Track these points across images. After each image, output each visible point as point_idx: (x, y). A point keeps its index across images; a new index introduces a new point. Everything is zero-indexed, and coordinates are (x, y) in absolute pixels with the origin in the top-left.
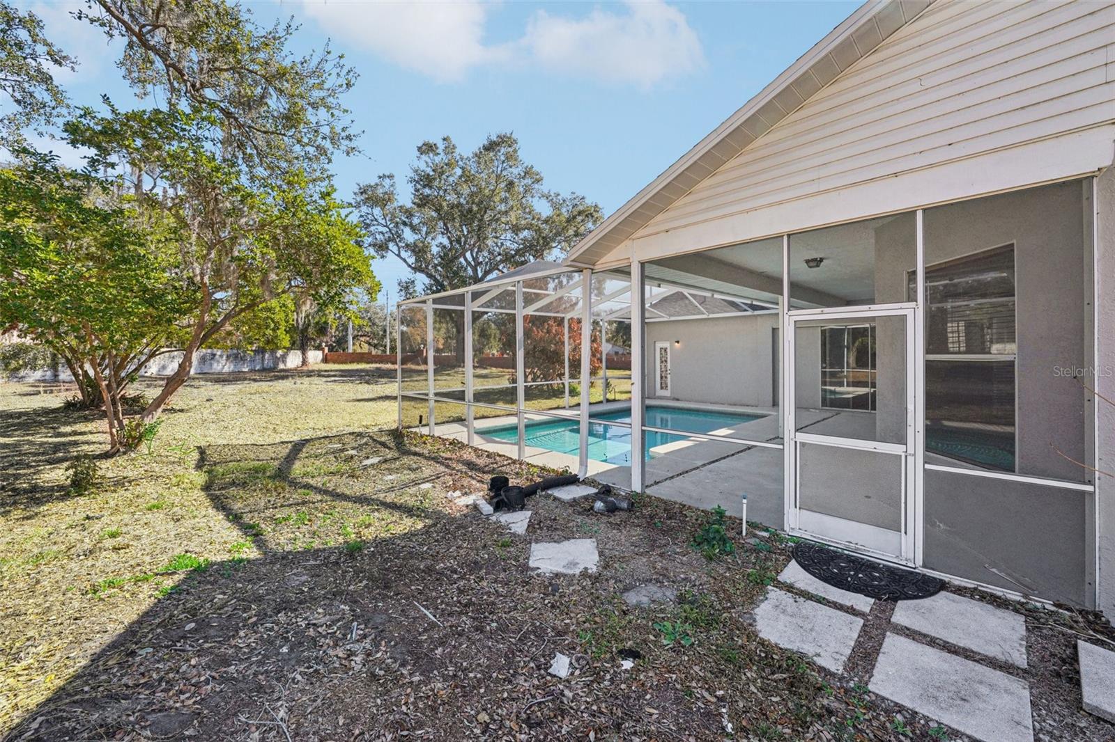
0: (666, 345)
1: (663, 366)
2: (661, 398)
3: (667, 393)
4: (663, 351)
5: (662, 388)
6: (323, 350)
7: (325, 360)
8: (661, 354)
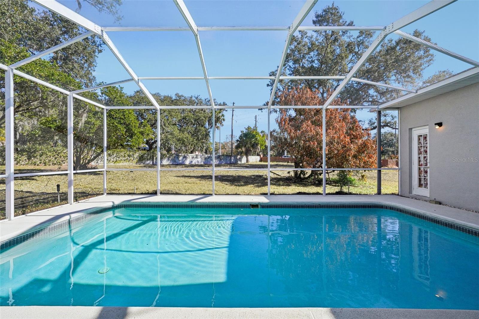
0: (425, 131)
1: (422, 159)
2: (417, 198)
3: (424, 192)
4: (422, 139)
5: (420, 185)
6: (260, 156)
7: (261, 161)
8: (419, 143)
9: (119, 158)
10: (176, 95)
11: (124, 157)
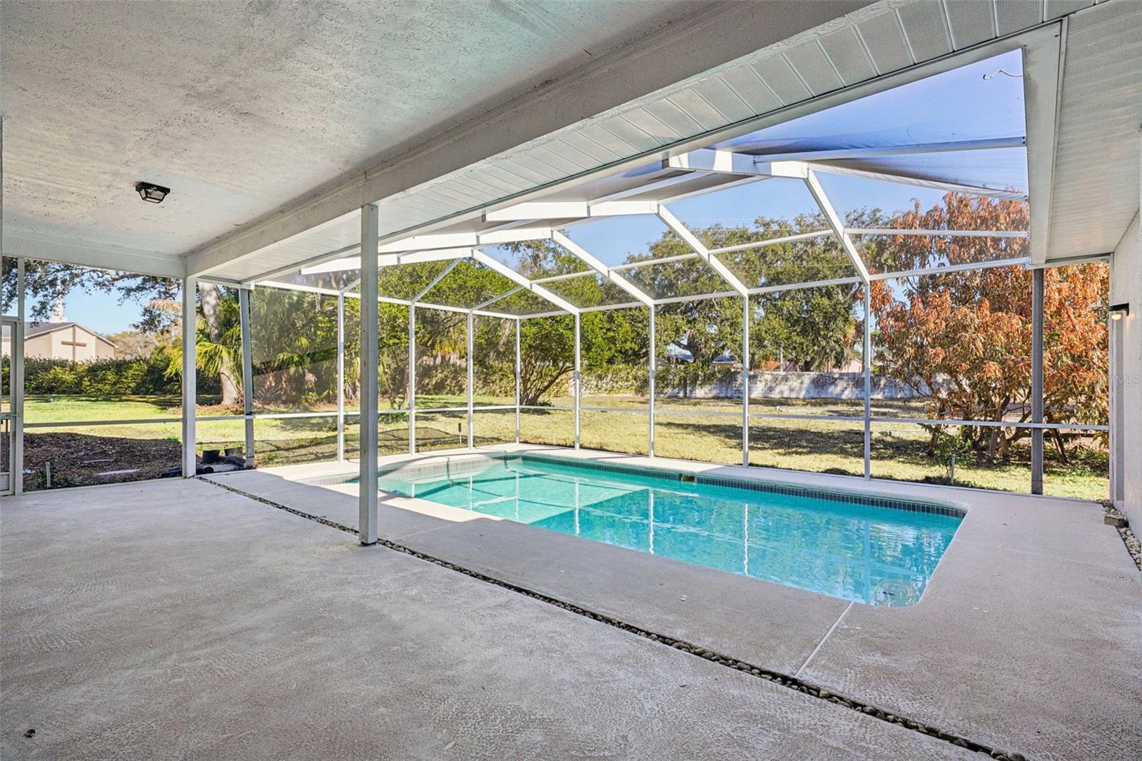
9: (617, 382)
10: (756, 222)
11: (626, 380)
